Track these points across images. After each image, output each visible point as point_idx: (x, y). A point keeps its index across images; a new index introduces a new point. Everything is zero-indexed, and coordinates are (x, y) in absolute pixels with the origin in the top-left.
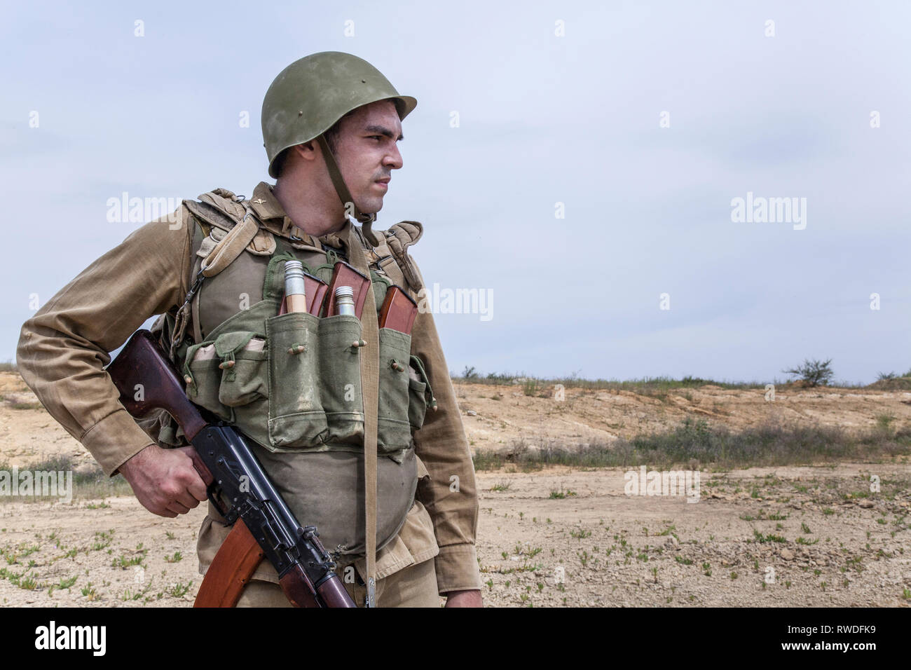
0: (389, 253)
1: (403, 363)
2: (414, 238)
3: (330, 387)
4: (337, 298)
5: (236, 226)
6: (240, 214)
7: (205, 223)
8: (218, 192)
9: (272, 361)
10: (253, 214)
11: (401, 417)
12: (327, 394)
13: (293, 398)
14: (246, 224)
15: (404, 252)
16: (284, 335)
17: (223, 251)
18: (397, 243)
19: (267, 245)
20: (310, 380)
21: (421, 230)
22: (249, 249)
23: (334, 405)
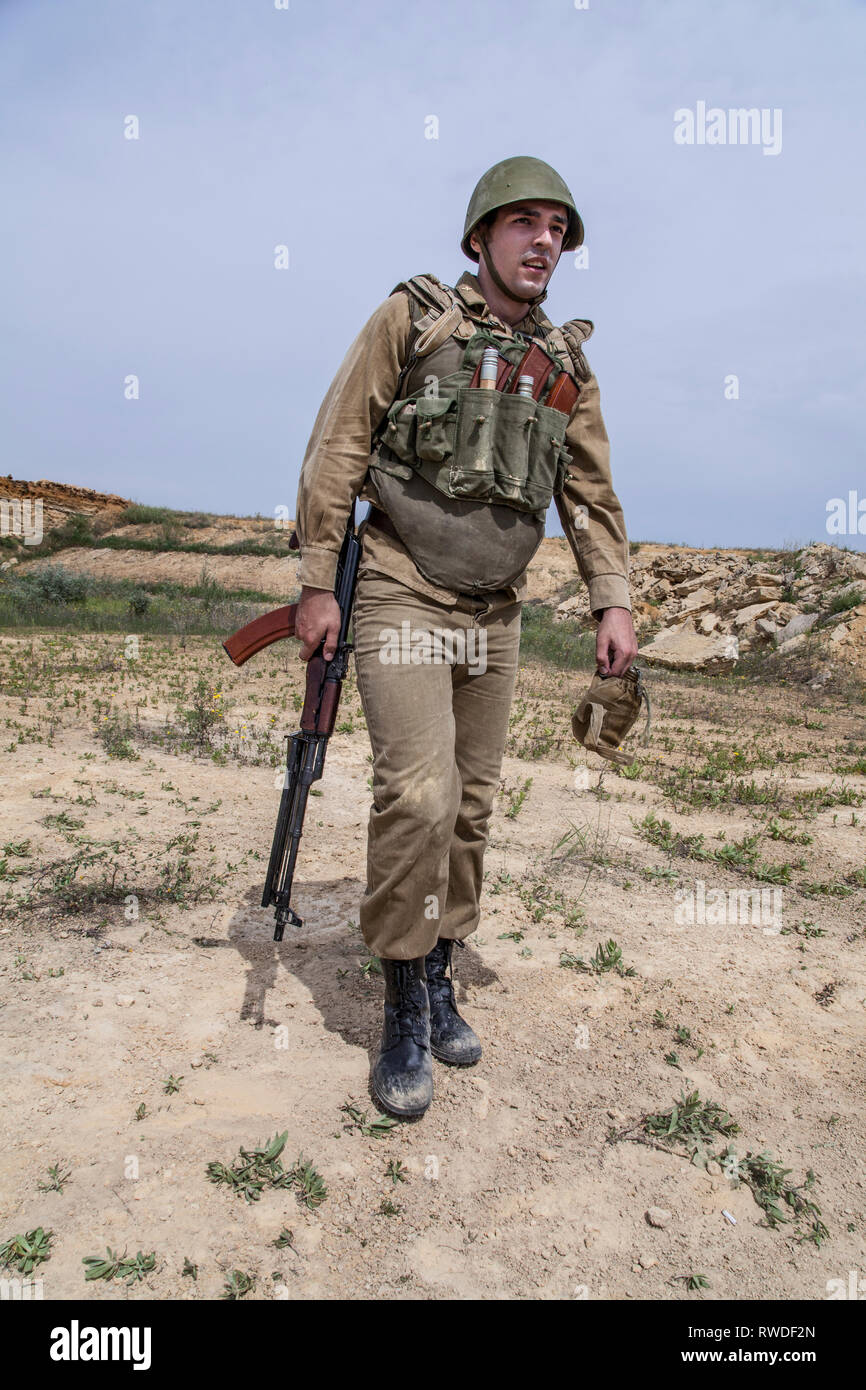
0: (565, 349)
1: (559, 440)
2: (586, 335)
3: (501, 452)
4: (519, 385)
5: (445, 313)
6: (448, 303)
7: (422, 304)
8: (428, 277)
9: (459, 425)
10: (462, 304)
11: (548, 484)
12: (498, 457)
13: (472, 461)
14: (453, 312)
15: (579, 348)
16: (473, 406)
17: (434, 335)
18: (573, 340)
19: (469, 331)
20: (488, 447)
21: (592, 327)
22: (454, 335)
23: (502, 467)
